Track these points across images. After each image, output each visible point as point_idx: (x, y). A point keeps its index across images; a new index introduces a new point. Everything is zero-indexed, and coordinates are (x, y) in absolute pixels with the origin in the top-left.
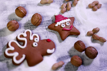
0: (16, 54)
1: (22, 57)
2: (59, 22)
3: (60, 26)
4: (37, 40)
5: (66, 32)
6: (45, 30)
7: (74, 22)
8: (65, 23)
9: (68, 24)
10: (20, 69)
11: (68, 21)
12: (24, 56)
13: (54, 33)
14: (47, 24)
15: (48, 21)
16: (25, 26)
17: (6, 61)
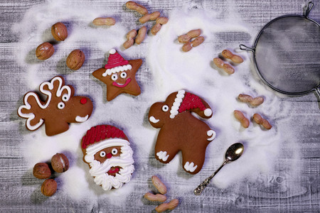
0: (31, 116)
1: (39, 122)
2: (110, 68)
3: (109, 77)
4: (65, 98)
5: (116, 89)
6: (87, 78)
7: (140, 68)
8: (121, 72)
9: (124, 75)
10: (34, 136)
11: (126, 70)
12: (41, 121)
13: (100, 84)
14: (95, 65)
15: (98, 60)
16: (58, 67)
17: (19, 121)
